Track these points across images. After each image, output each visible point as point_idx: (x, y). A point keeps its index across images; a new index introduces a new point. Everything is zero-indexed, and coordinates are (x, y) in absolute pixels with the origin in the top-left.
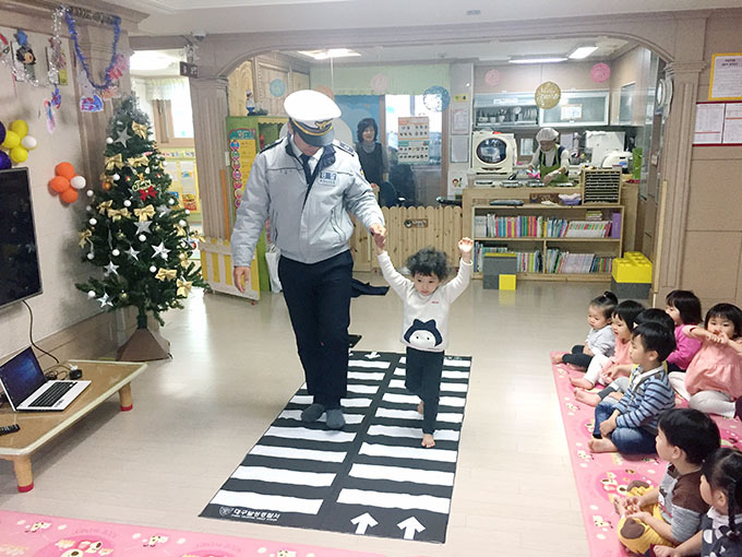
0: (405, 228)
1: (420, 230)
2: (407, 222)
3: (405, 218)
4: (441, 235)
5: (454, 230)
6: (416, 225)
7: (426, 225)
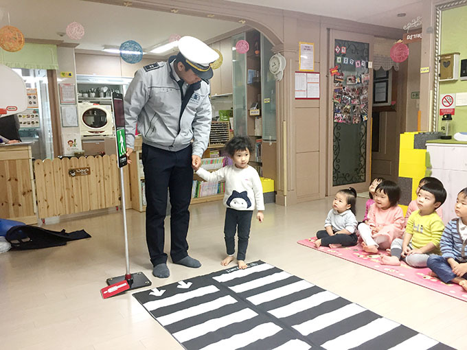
0: (70, 178)
1: (83, 178)
2: (71, 171)
3: (69, 168)
4: (102, 181)
5: (112, 175)
6: (79, 174)
7: (89, 173)
